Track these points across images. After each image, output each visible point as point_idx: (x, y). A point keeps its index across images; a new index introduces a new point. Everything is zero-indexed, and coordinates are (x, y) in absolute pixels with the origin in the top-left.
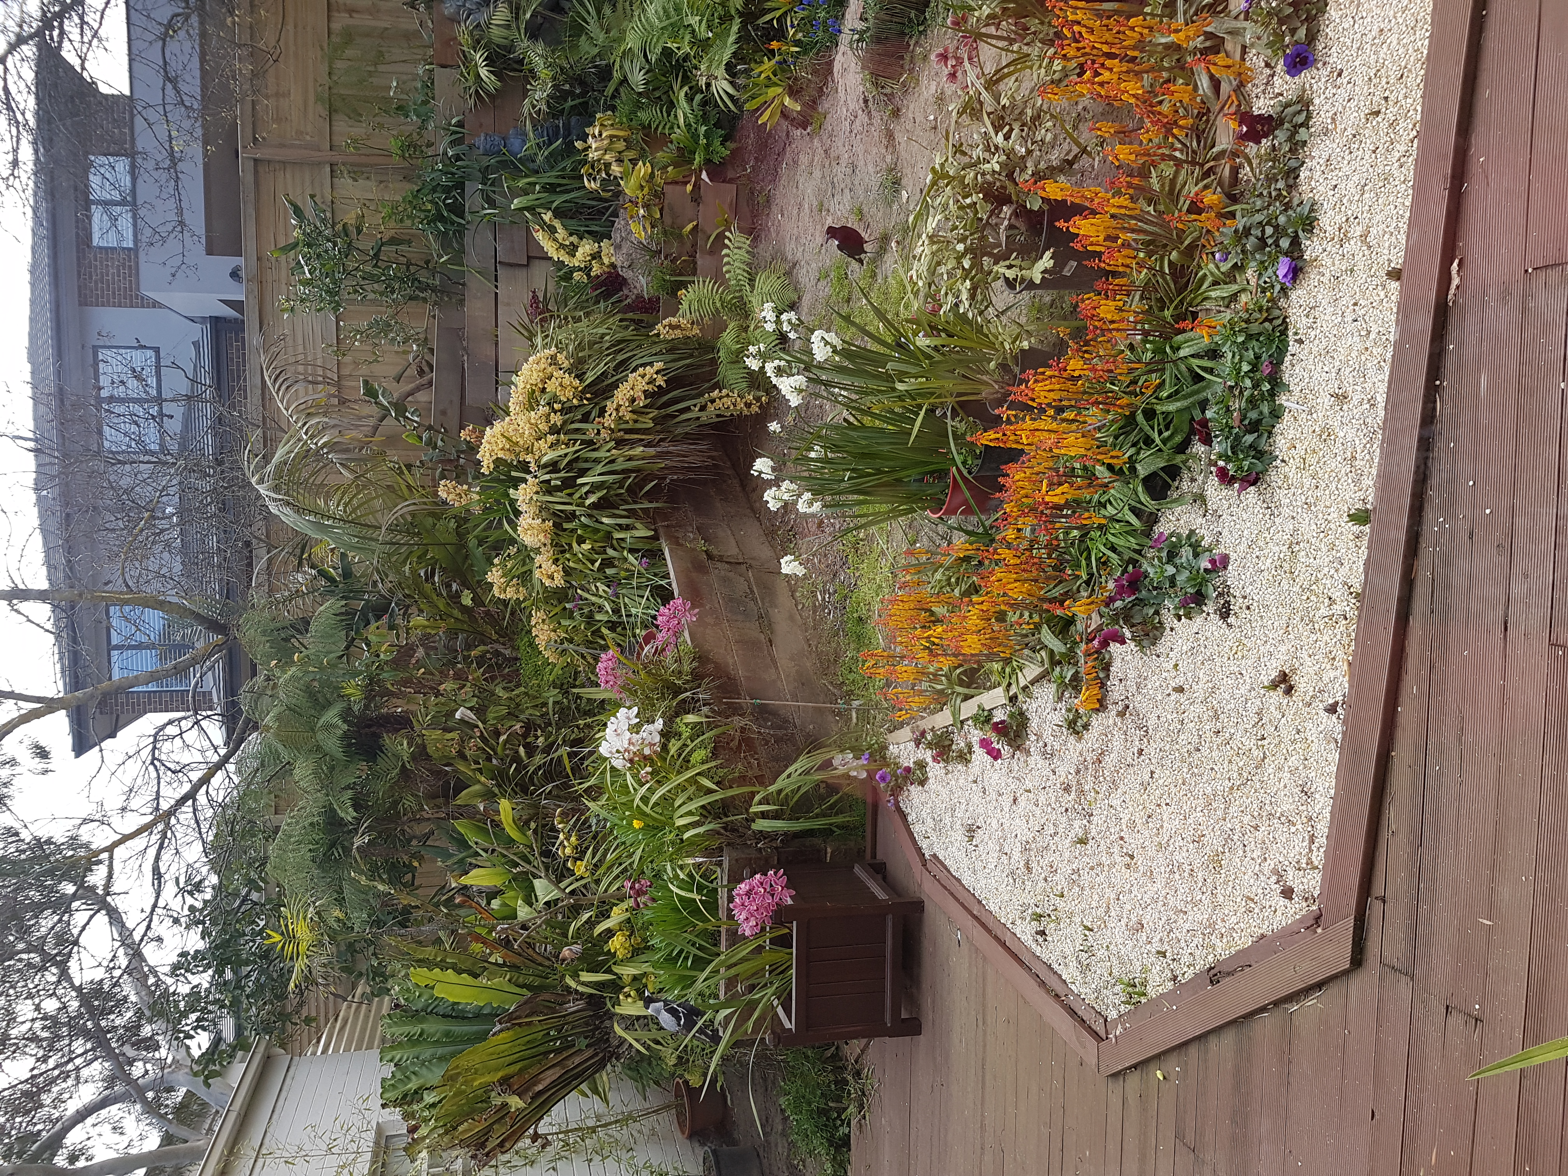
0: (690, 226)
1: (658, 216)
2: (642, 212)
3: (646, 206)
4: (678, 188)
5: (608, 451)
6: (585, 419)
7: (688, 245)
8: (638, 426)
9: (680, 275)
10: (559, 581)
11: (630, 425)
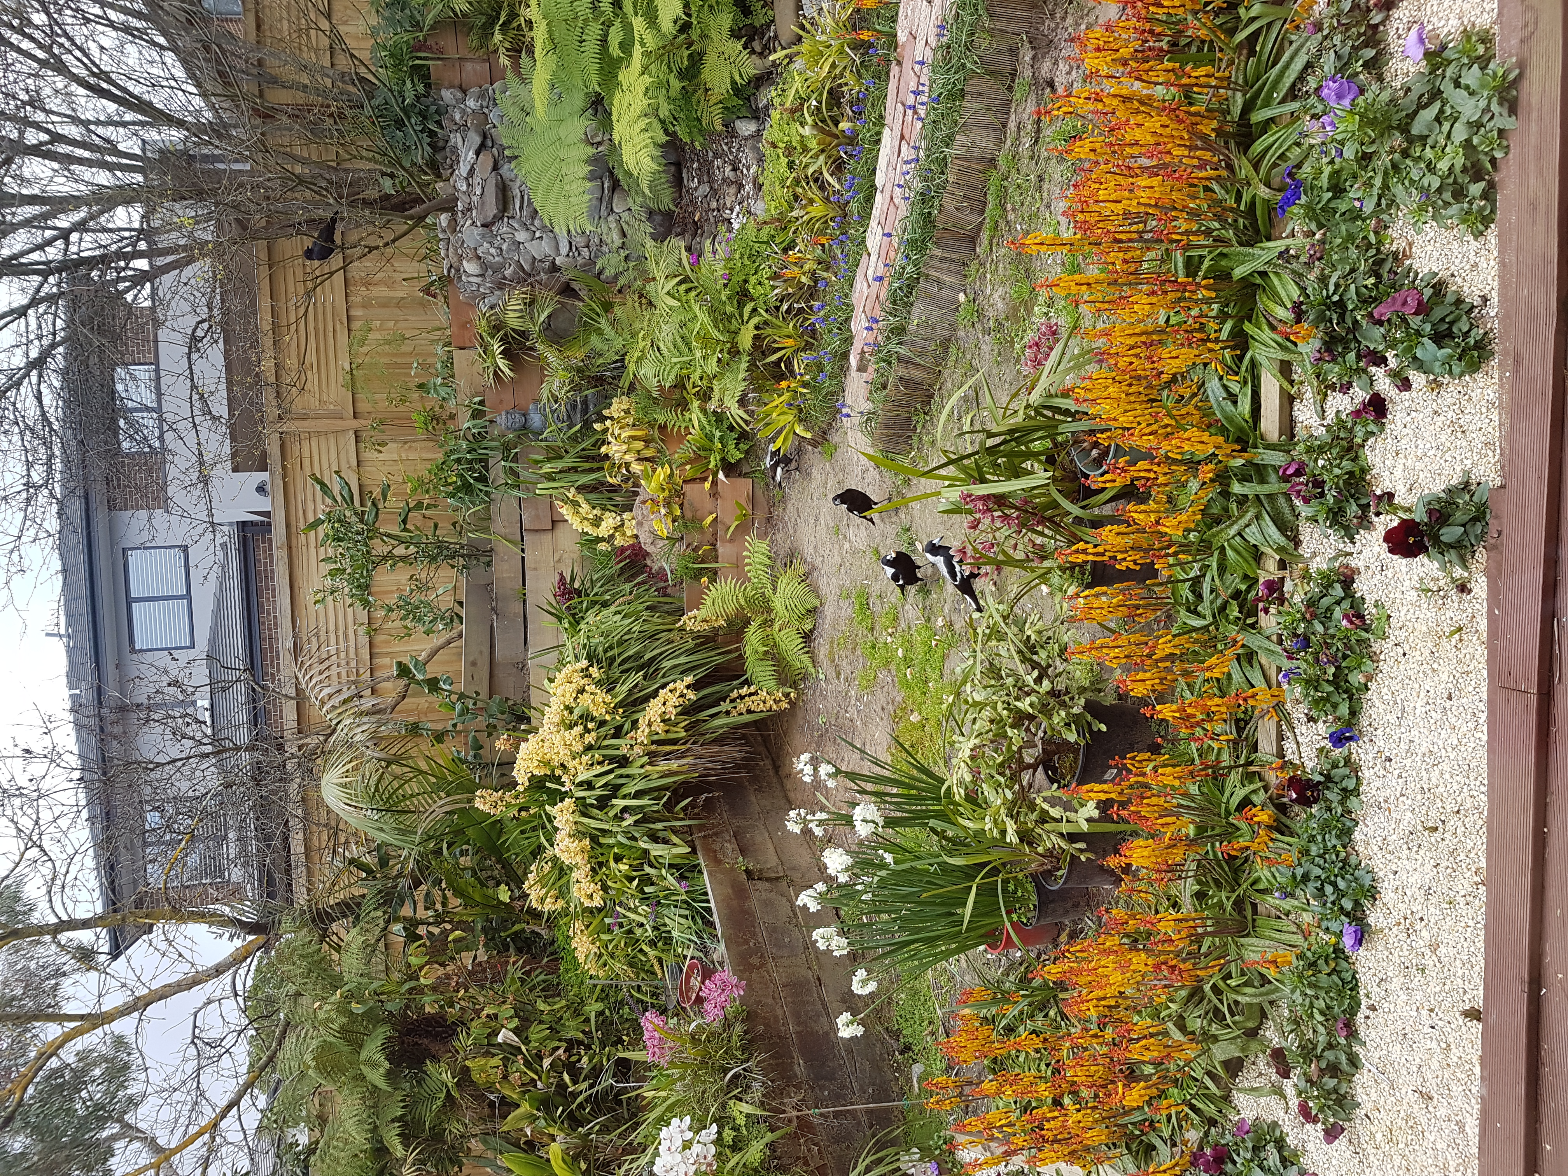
0: (710, 519)
1: (678, 513)
2: (663, 511)
3: (668, 504)
4: (696, 486)
5: (642, 766)
6: (618, 733)
7: (708, 536)
8: (671, 736)
9: (702, 562)
10: (597, 902)
11: (663, 736)
